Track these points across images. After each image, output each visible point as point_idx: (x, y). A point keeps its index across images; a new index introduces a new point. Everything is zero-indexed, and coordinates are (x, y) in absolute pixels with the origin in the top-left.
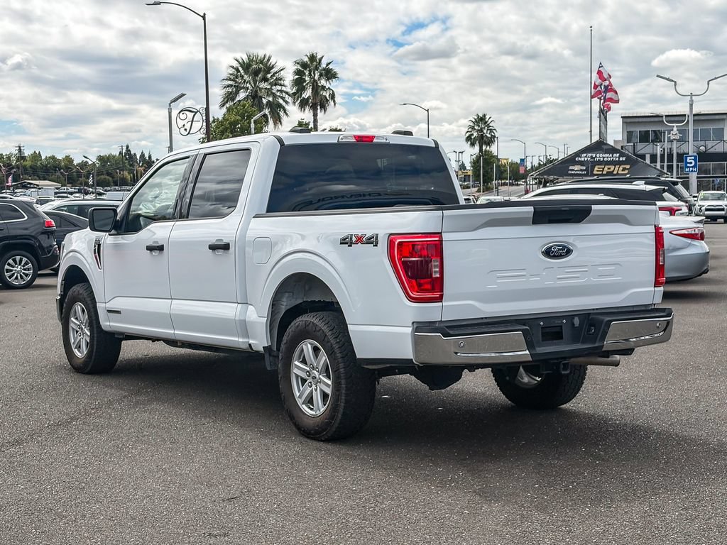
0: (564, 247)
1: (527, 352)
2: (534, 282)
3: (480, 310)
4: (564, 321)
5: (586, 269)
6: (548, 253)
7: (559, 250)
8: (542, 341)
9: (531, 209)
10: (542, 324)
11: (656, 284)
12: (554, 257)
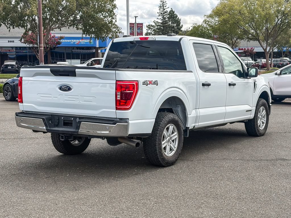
0: (68, 87)
1: (45, 128)
2: (55, 100)
3: (35, 108)
4: (72, 119)
5: (78, 97)
6: (61, 88)
8: (64, 125)
9: (49, 69)
10: (62, 118)
11: (117, 109)
12: (63, 90)
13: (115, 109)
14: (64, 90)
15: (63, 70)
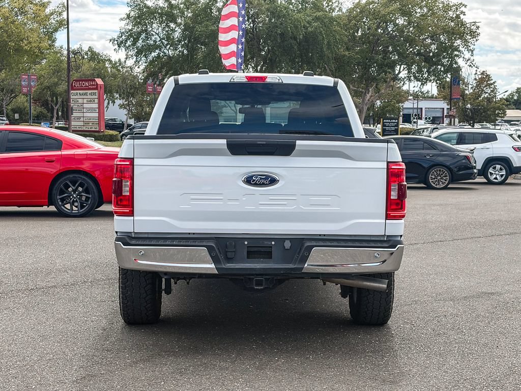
0: (267, 177)
1: (213, 266)
2: (233, 206)
4: (273, 243)
5: (295, 198)
6: (249, 181)
7: (261, 179)
8: (248, 257)
9: (224, 141)
10: (246, 243)
11: (388, 217)
12: (256, 185)
13: (383, 219)
14: (260, 184)
15: (265, 143)
